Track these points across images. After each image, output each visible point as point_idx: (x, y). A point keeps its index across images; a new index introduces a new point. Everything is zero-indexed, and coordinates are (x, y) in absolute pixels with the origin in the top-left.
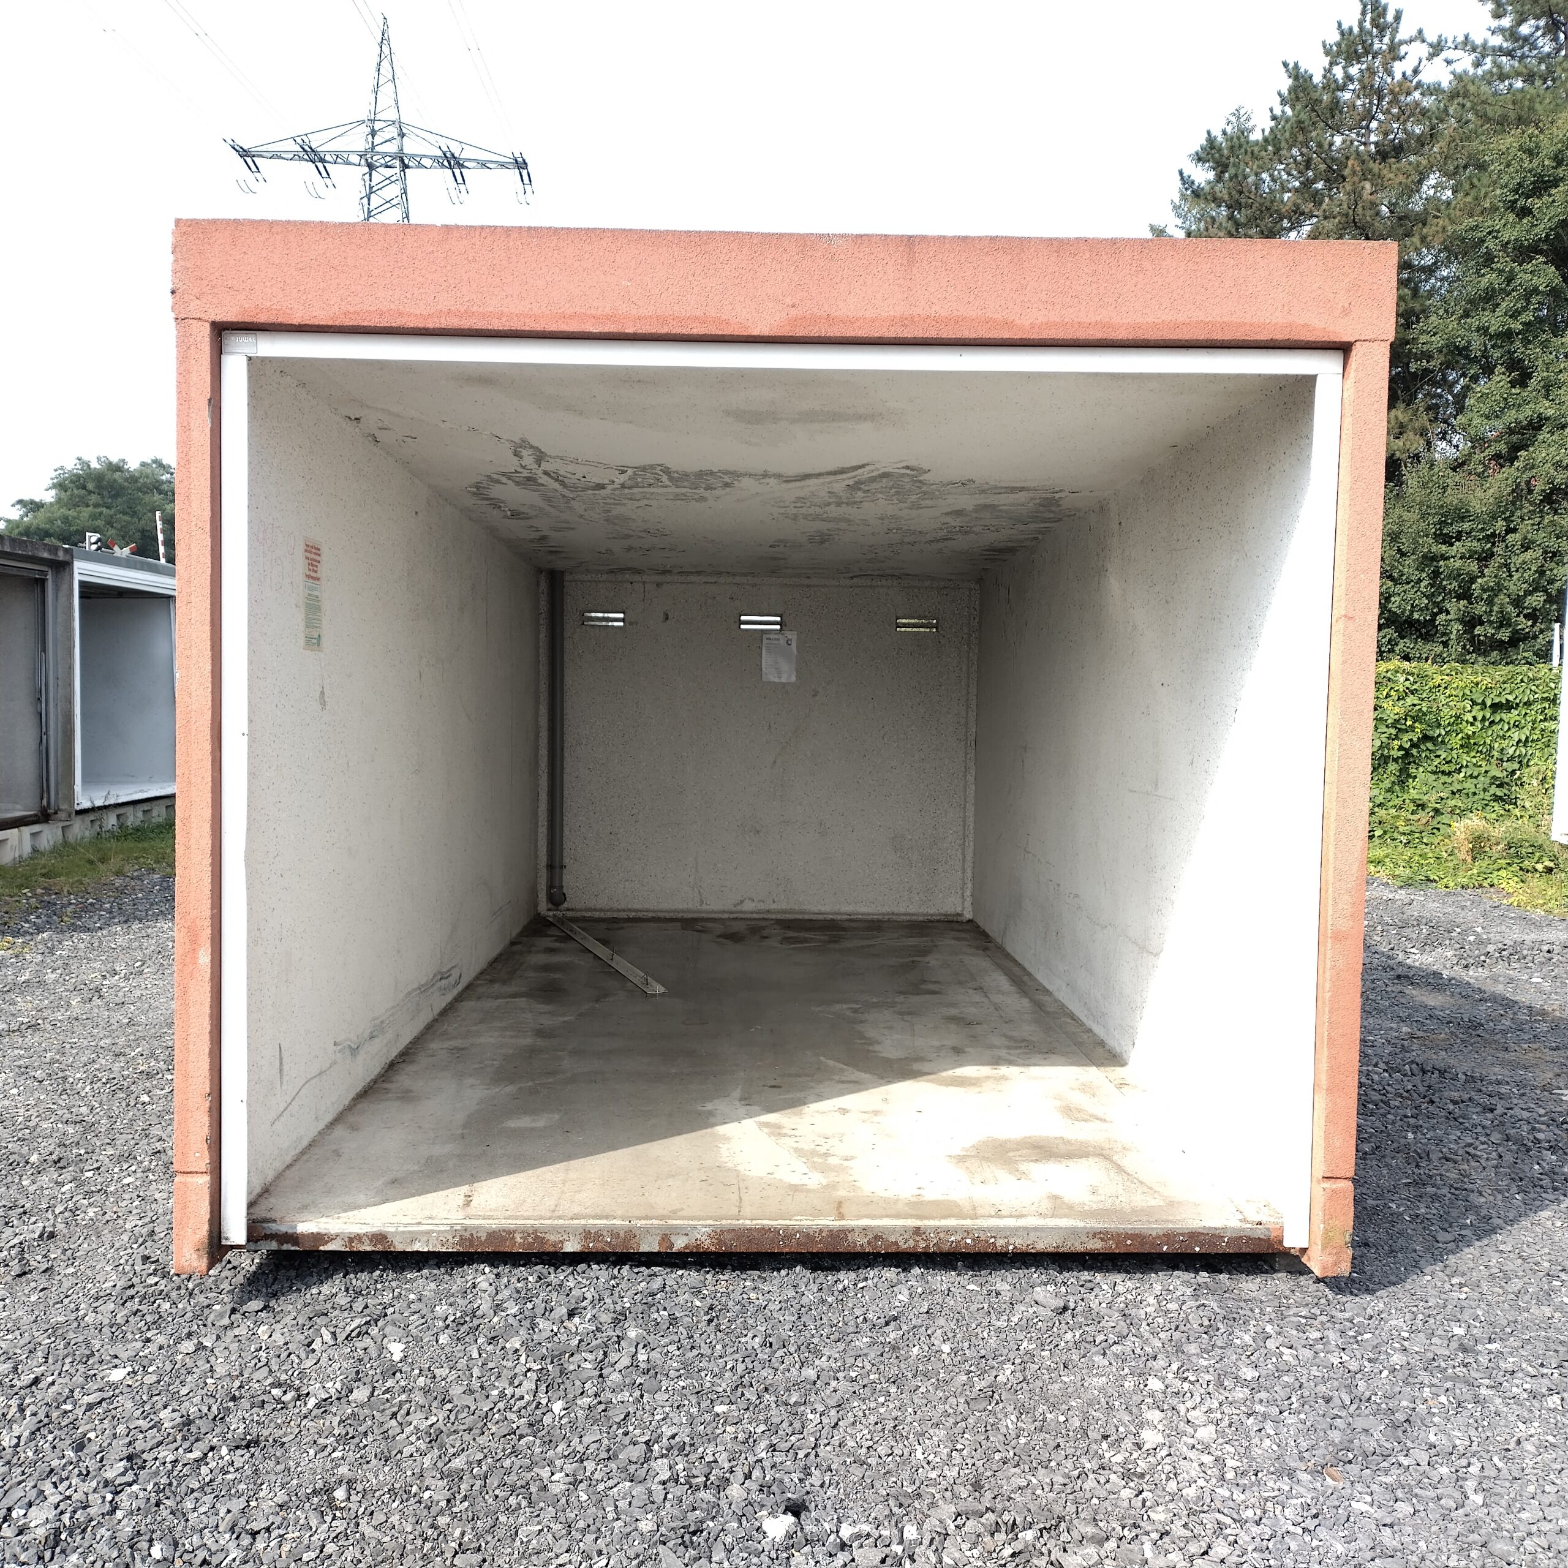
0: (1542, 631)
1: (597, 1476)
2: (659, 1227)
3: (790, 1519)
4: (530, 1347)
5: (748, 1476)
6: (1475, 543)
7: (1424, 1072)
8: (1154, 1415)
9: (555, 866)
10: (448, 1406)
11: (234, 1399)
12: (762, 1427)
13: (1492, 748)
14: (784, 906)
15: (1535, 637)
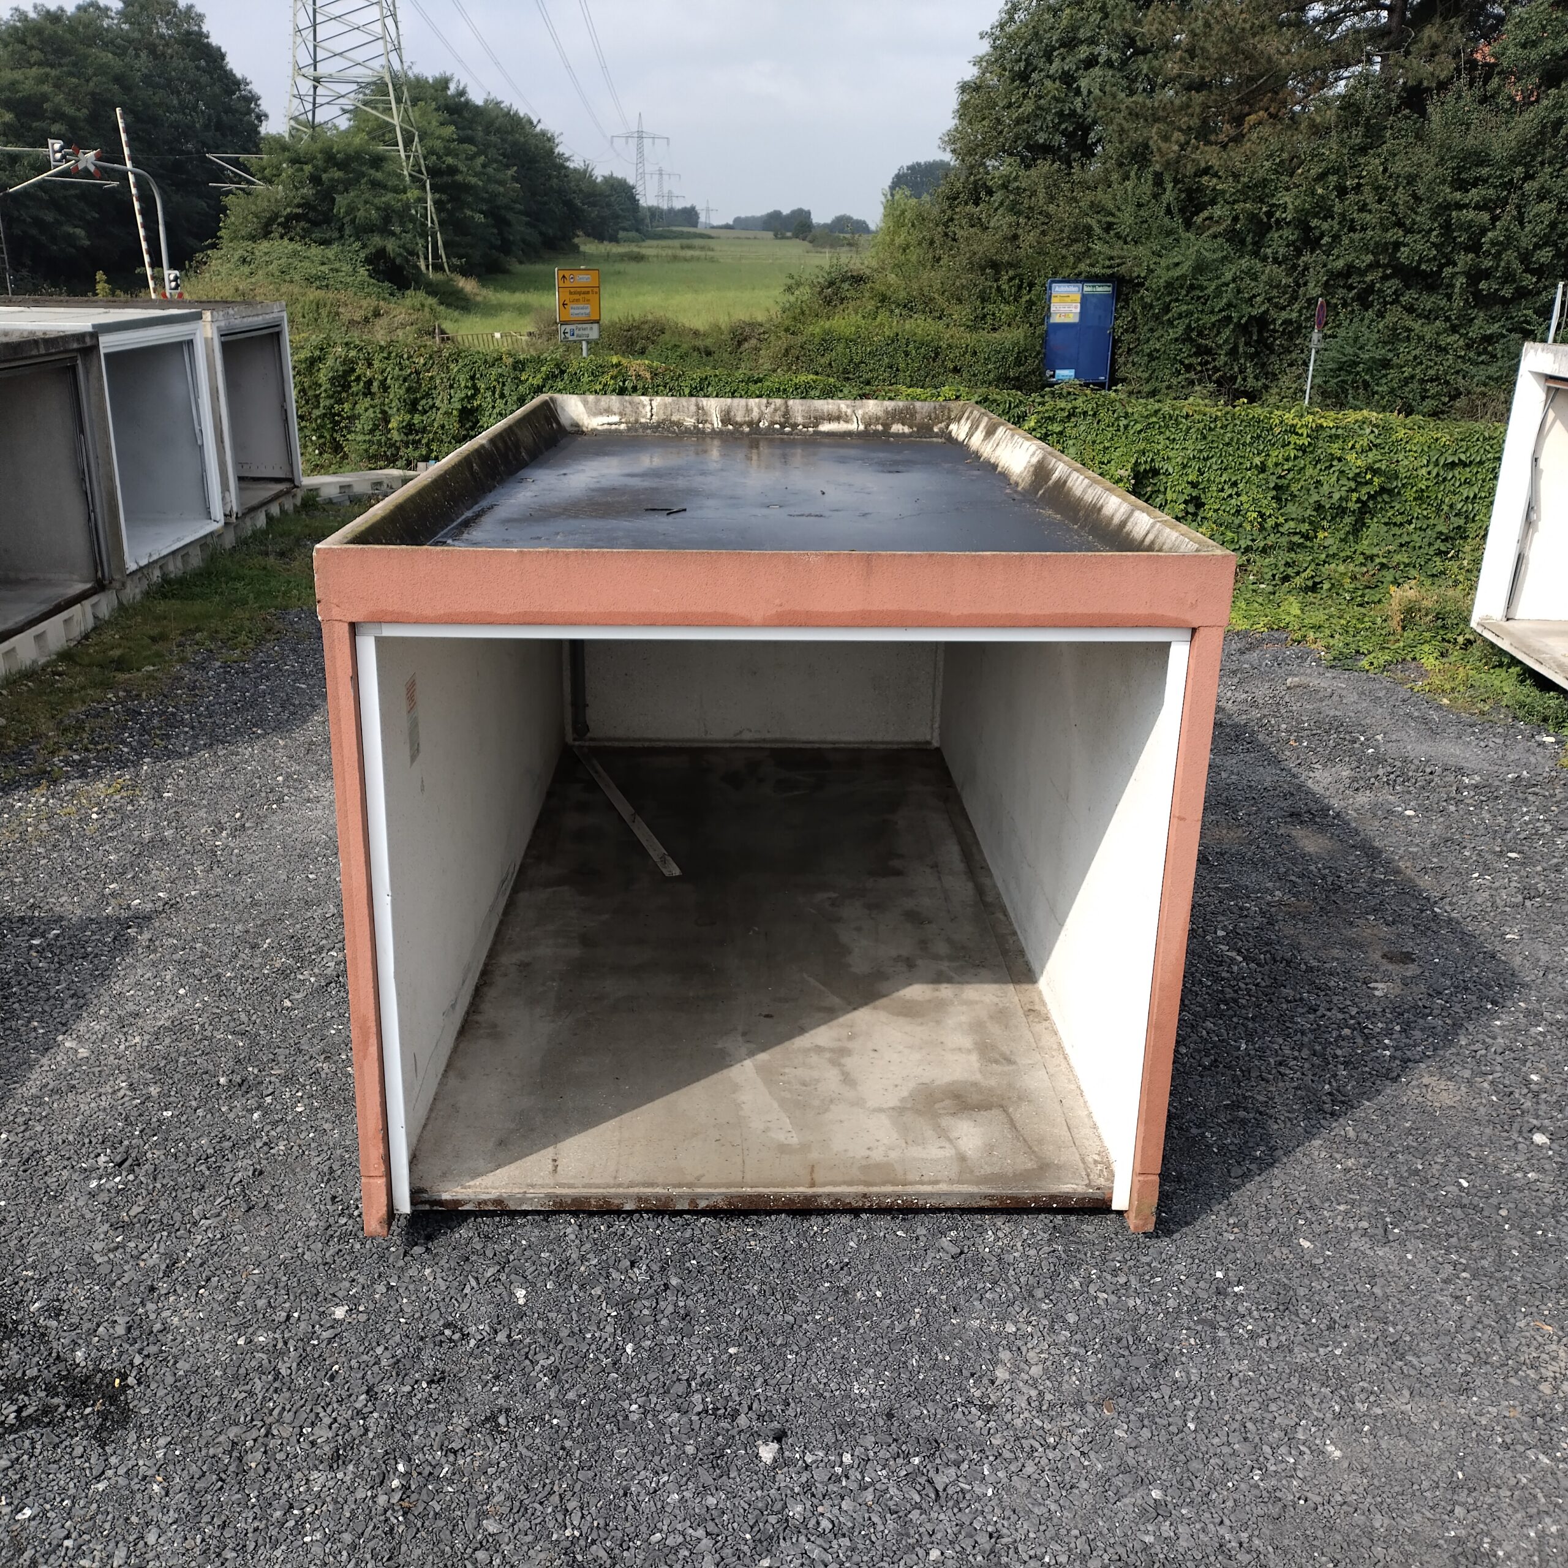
0: (1545, 288)
1: (658, 1407)
2: (689, 1195)
3: (775, 1446)
4: (608, 1294)
5: (750, 1408)
6: (1491, 191)
7: (1275, 961)
8: (1005, 1355)
9: (579, 704)
10: (560, 1347)
11: (422, 1339)
12: (759, 1367)
13: (1442, 502)
14: (777, 735)
15: (1539, 293)
